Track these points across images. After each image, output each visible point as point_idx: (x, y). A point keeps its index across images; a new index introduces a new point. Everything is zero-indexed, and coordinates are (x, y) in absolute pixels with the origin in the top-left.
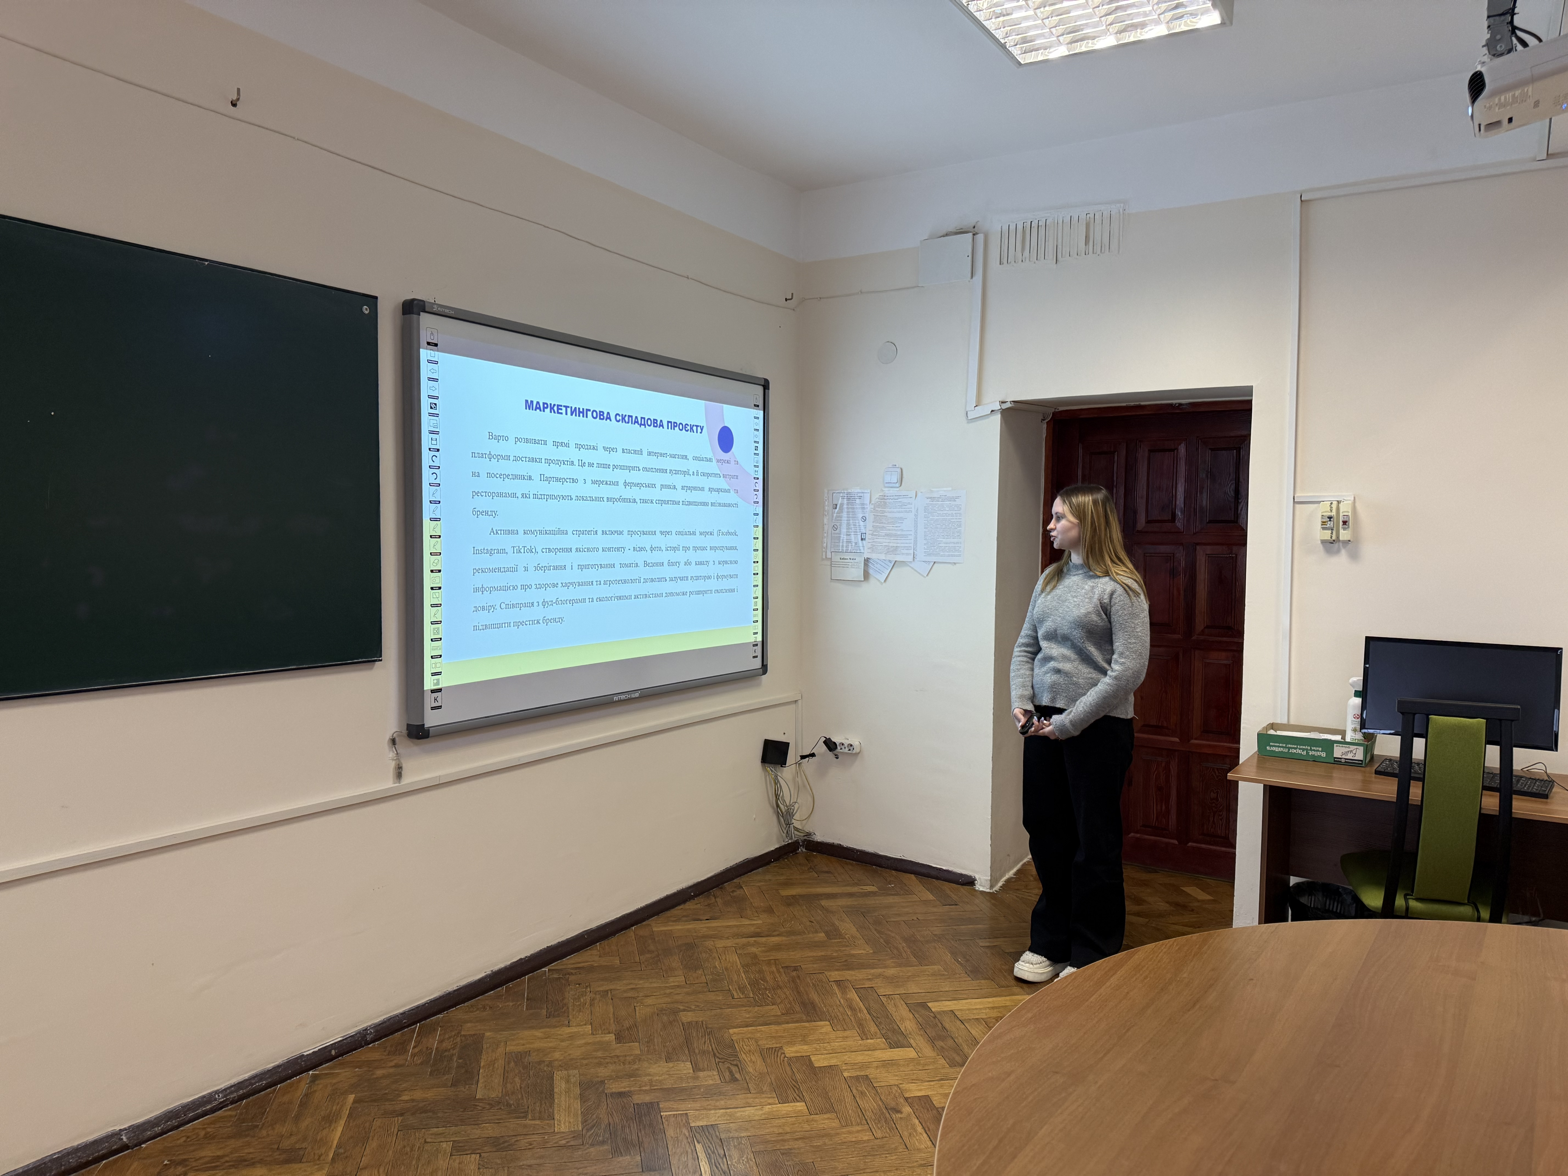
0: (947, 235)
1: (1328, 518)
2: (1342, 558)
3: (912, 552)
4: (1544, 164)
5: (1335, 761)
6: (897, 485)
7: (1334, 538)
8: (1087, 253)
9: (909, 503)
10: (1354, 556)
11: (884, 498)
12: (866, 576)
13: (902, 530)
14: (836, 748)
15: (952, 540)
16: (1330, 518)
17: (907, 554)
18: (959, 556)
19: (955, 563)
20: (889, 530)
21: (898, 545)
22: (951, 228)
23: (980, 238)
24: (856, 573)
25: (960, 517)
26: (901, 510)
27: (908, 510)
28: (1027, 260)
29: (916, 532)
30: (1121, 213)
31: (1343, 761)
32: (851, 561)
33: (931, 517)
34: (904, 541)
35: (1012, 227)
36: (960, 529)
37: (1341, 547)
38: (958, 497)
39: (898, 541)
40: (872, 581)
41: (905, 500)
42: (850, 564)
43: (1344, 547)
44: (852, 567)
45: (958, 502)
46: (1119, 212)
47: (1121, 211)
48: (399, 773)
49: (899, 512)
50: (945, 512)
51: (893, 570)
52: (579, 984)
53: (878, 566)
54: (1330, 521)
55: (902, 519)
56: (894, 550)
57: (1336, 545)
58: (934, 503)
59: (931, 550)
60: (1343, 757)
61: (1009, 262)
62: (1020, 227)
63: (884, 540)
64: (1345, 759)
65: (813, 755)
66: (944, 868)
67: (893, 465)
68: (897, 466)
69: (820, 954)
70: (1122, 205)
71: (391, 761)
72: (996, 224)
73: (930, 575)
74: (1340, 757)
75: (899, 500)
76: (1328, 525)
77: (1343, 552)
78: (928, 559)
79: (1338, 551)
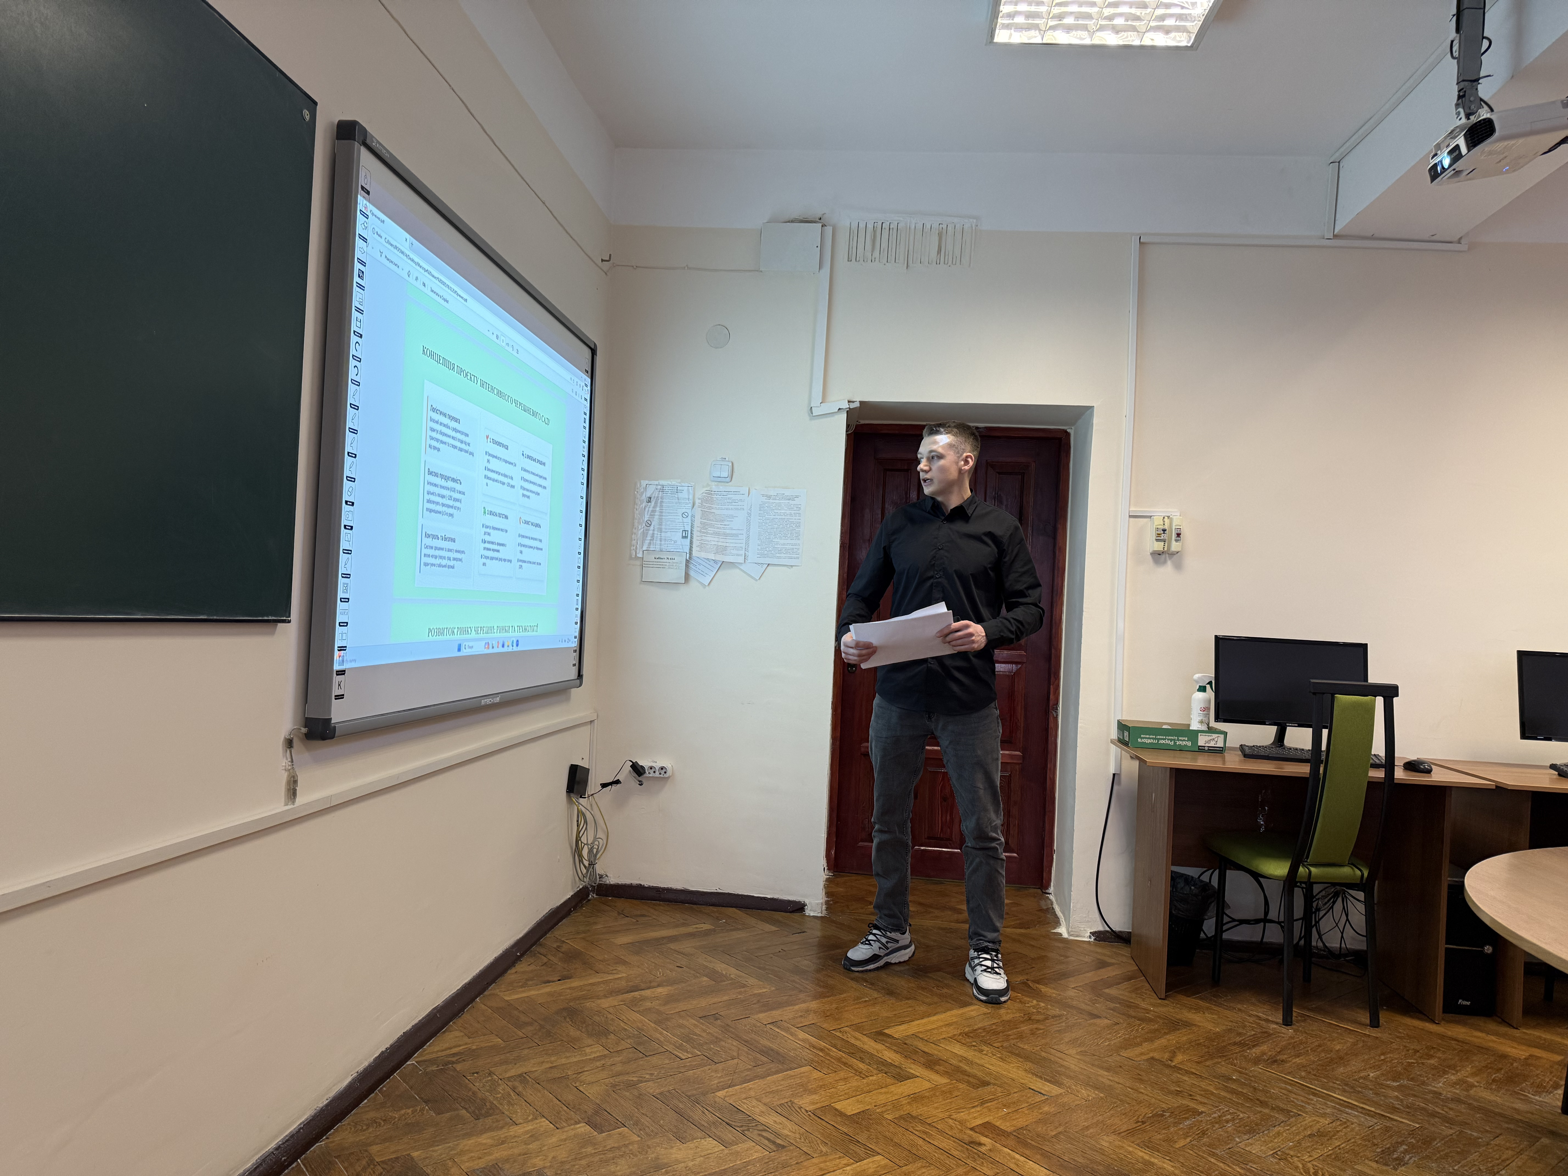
0: (792, 222)
1: (1163, 530)
2: (1168, 568)
3: (743, 552)
4: (1328, 243)
5: (1199, 749)
6: (728, 480)
7: (1166, 549)
8: (938, 262)
9: (741, 500)
10: (1178, 566)
11: (710, 493)
12: (687, 577)
13: (732, 529)
14: (645, 772)
15: (789, 541)
16: (1164, 530)
17: (738, 555)
18: (798, 558)
19: (792, 566)
20: (718, 528)
21: (728, 545)
22: (795, 215)
23: (829, 230)
24: (677, 574)
25: (799, 518)
26: (730, 507)
27: (739, 507)
28: (877, 260)
29: (748, 531)
30: (974, 228)
31: (1206, 748)
32: (670, 561)
33: (766, 516)
34: (733, 541)
35: (862, 225)
36: (799, 529)
37: (1168, 558)
38: (797, 497)
39: (728, 541)
40: (693, 584)
41: (734, 497)
42: (668, 564)
43: (1170, 559)
44: (669, 568)
45: (797, 501)
46: (972, 227)
47: (974, 226)
48: (292, 793)
49: (727, 509)
50: (783, 511)
51: (719, 572)
52: (477, 1073)
53: (701, 567)
54: (1164, 533)
55: (733, 517)
56: (722, 550)
57: (1163, 556)
58: (771, 501)
59: (766, 552)
60: (1207, 745)
61: (857, 260)
62: (870, 226)
63: (712, 539)
64: (1208, 747)
65: (617, 782)
66: (769, 896)
67: (722, 458)
68: (727, 459)
69: (726, 998)
70: (975, 221)
71: (284, 772)
72: (845, 219)
73: (761, 578)
74: (1204, 745)
75: (729, 496)
76: (1162, 537)
77: (1169, 562)
78: (761, 561)
79: (1165, 562)
